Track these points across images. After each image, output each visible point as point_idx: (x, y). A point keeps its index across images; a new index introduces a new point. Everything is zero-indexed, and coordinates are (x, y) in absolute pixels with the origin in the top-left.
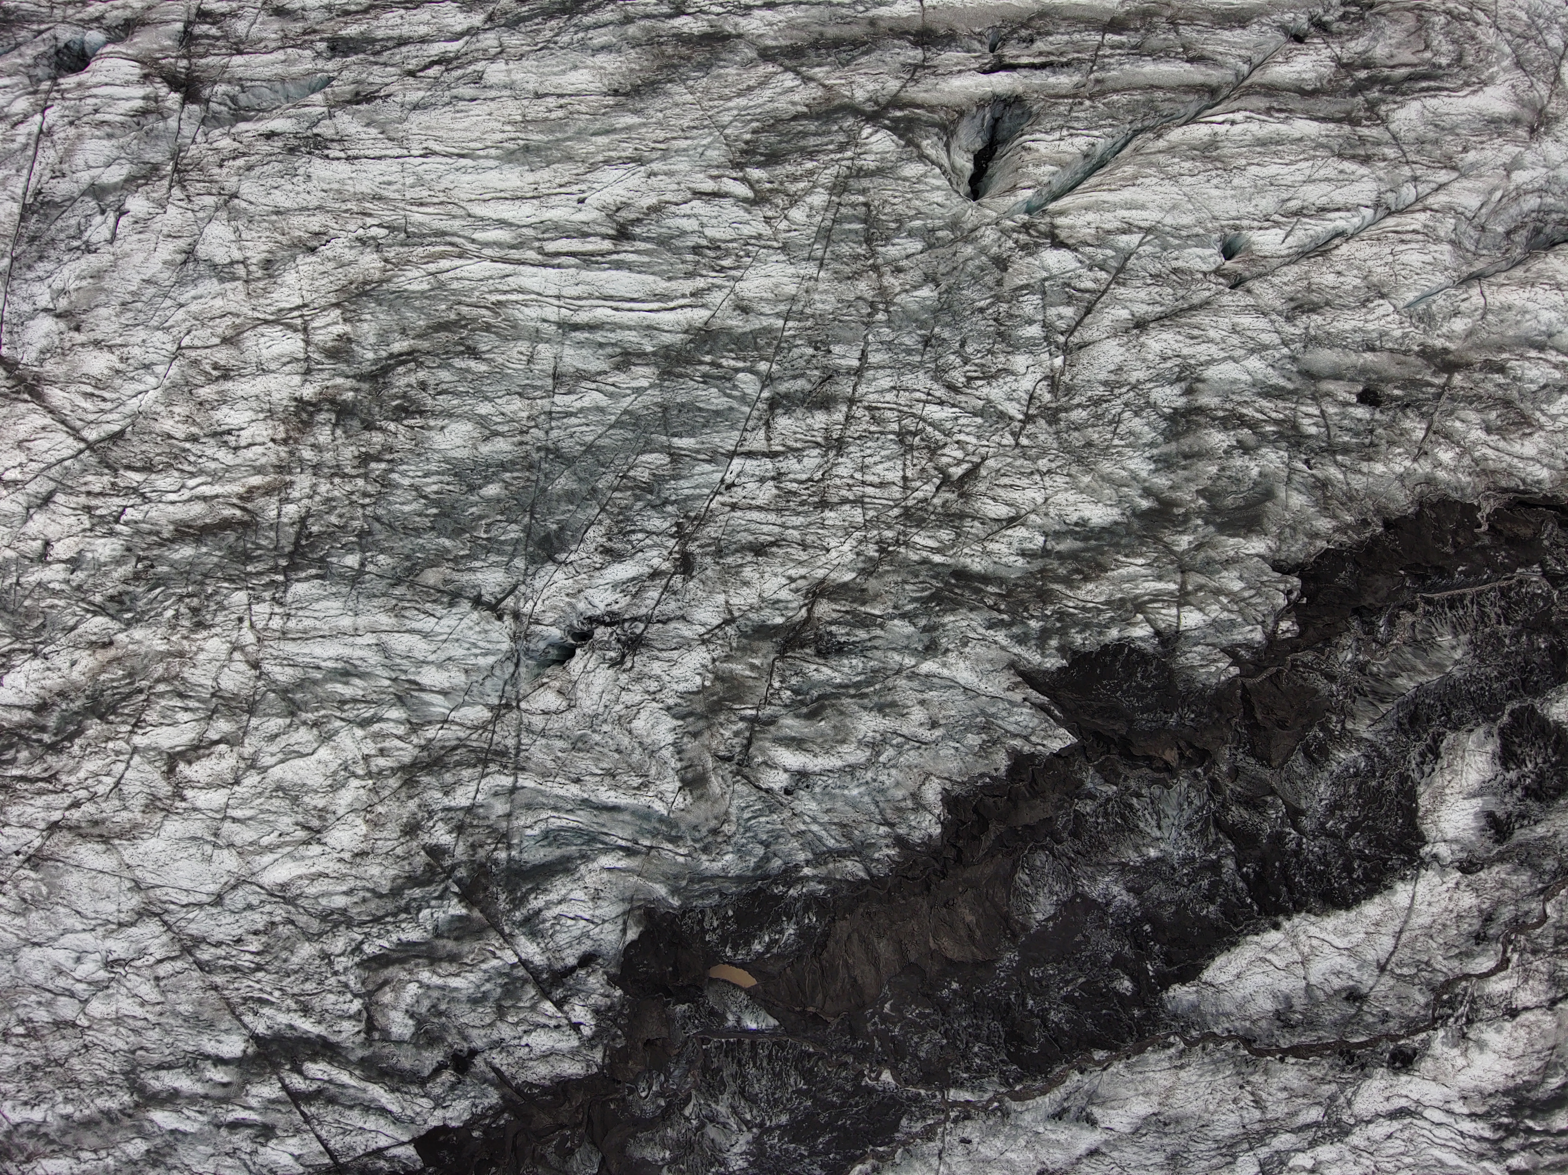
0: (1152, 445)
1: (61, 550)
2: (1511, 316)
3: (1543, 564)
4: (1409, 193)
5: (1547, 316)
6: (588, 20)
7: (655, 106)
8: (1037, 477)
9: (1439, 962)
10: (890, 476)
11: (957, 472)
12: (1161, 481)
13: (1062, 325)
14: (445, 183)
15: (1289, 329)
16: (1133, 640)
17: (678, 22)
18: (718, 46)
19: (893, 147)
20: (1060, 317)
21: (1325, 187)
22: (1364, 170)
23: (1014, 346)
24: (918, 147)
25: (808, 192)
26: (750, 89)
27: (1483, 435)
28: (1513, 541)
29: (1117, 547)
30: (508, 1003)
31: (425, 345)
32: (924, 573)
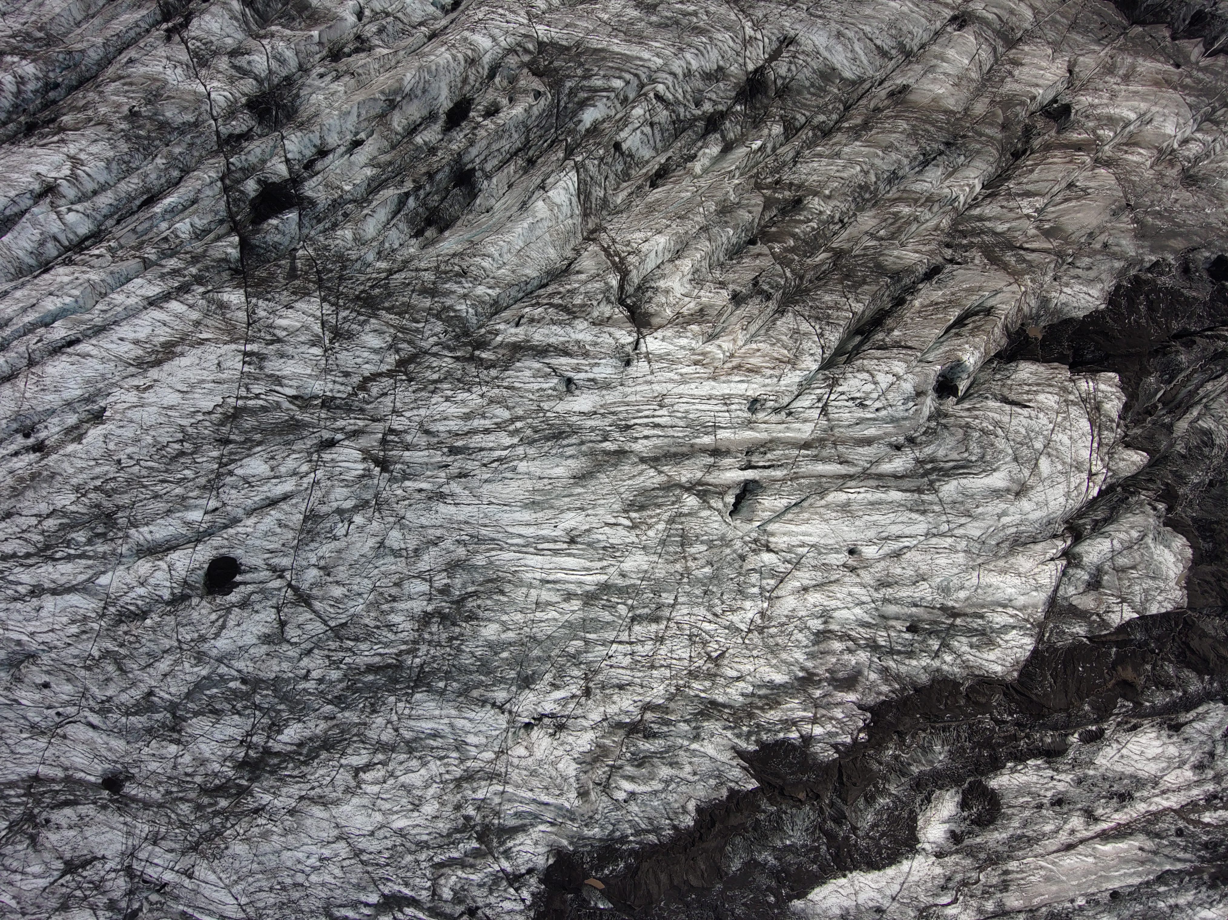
0: (806, 647)
1: (315, 674)
2: (990, 590)
3: (991, 714)
4: (944, 527)
5: (1010, 591)
6: (565, 442)
7: (591, 483)
8: (752, 659)
9: (922, 898)
10: (683, 656)
11: (714, 655)
12: (809, 664)
13: (768, 587)
14: (496, 517)
15: (876, 595)
16: (790, 739)
17: (605, 445)
18: (622, 456)
19: (696, 503)
20: (768, 584)
21: (901, 526)
22: (922, 518)
23: (746, 597)
24: (708, 502)
25: (657, 523)
26: (634, 476)
27: (968, 649)
28: (976, 703)
29: (787, 693)
30: (495, 888)
31: (482, 589)
32: (696, 701)
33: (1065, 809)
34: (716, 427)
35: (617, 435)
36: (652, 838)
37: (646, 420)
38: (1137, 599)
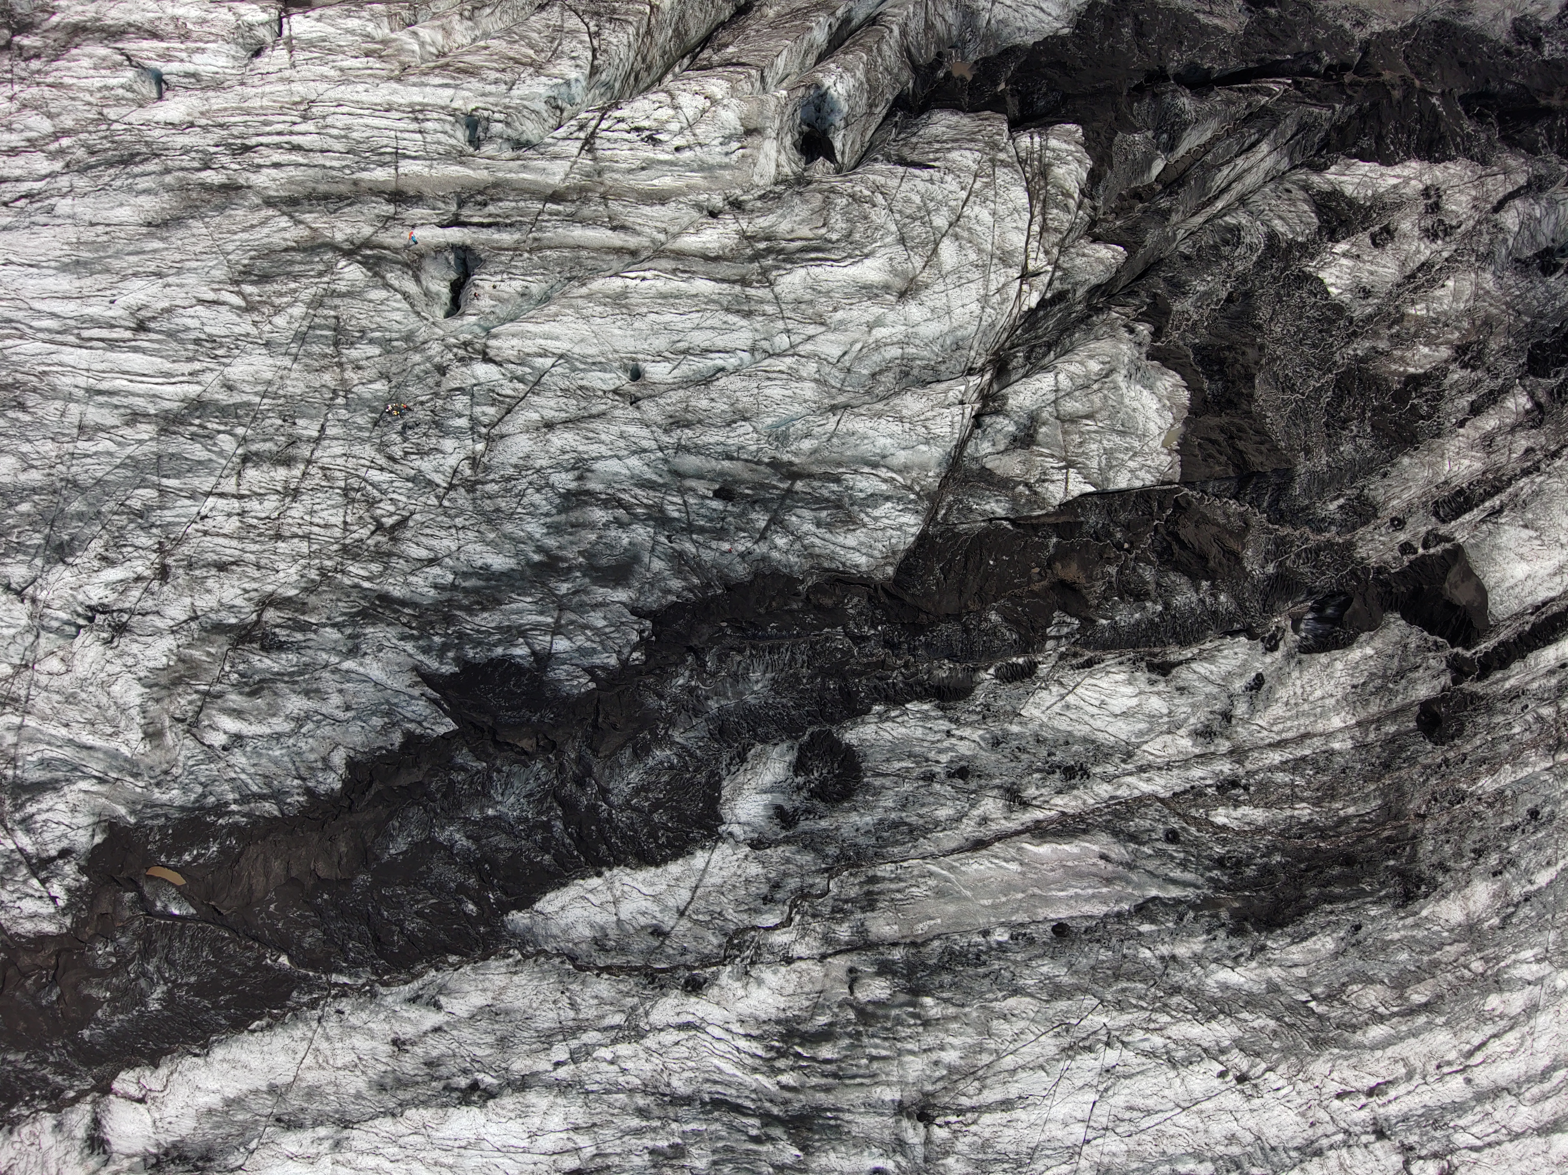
0: (546, 515)
2: (852, 440)
3: (845, 627)
4: (783, 342)
5: (884, 442)
6: (137, 170)
7: (177, 236)
8: (453, 531)
9: (731, 914)
10: (332, 521)
11: (388, 522)
12: (551, 542)
13: (485, 420)
14: (16, 285)
15: (665, 439)
16: (514, 657)
17: (203, 174)
18: (232, 193)
19: (362, 277)
20: (484, 414)
21: (710, 334)
22: (744, 322)
23: (445, 432)
24: (383, 278)
25: (290, 305)
26: (253, 226)
27: (813, 528)
28: (819, 608)
29: (513, 588)
30: (8, 877)
32: (354, 595)
33: (973, 785)
34: (398, 155)
35: (225, 160)
36: (270, 808)
37: (277, 139)
38: (1094, 464)
